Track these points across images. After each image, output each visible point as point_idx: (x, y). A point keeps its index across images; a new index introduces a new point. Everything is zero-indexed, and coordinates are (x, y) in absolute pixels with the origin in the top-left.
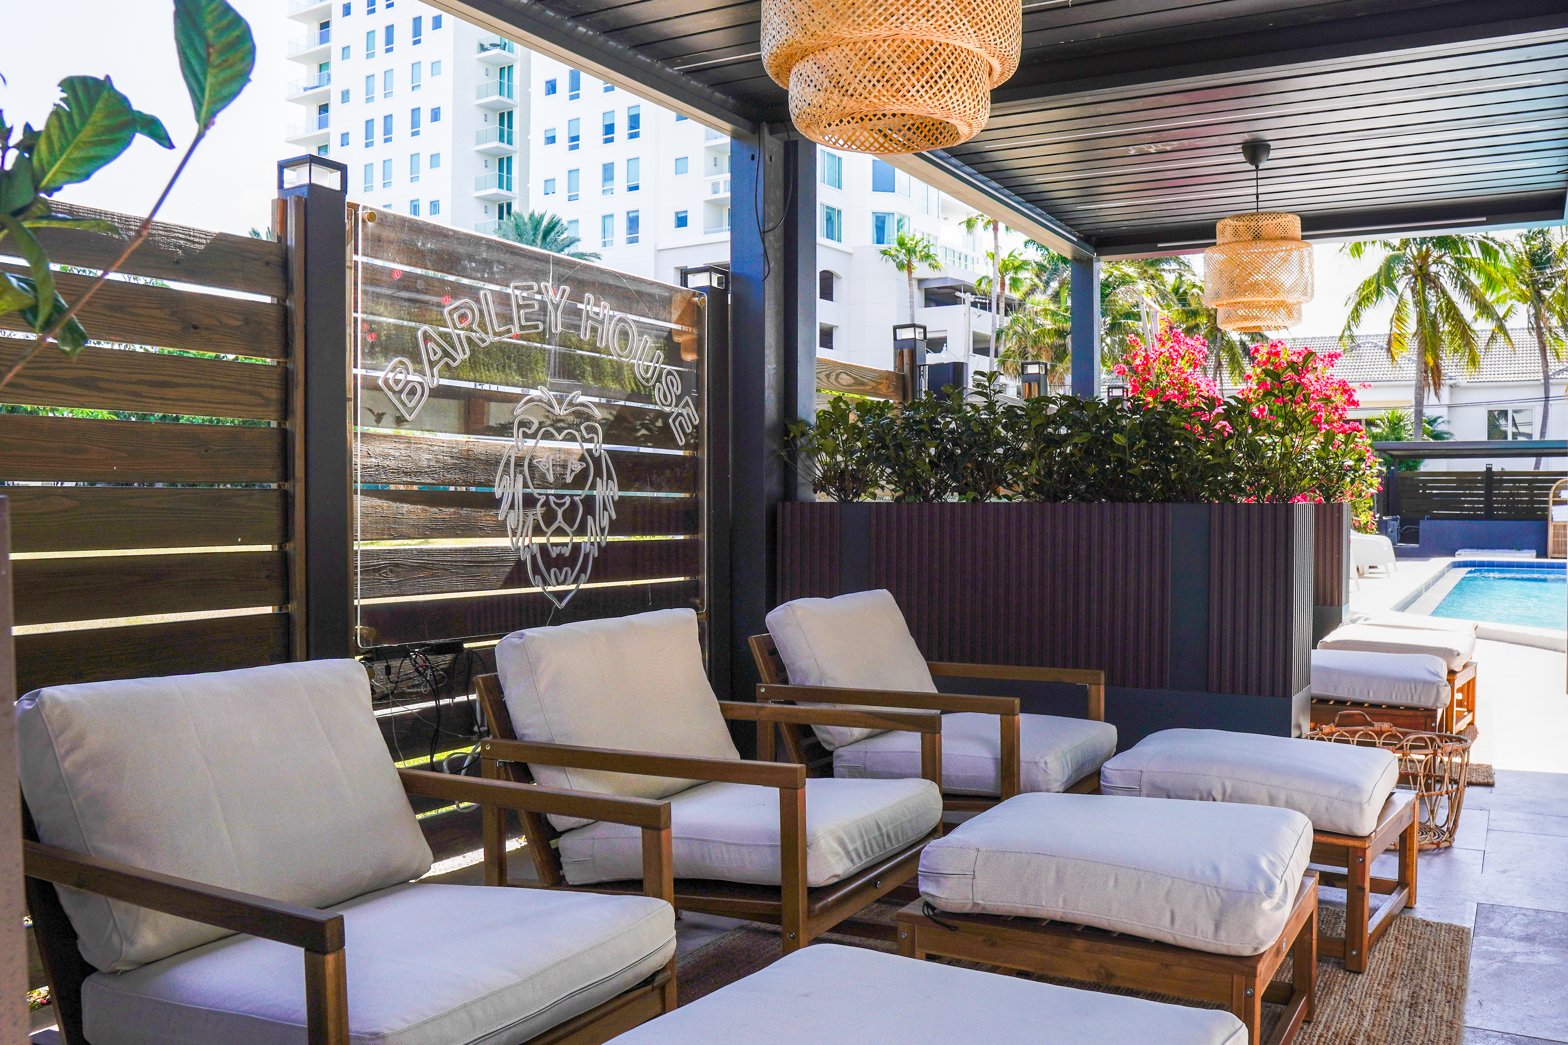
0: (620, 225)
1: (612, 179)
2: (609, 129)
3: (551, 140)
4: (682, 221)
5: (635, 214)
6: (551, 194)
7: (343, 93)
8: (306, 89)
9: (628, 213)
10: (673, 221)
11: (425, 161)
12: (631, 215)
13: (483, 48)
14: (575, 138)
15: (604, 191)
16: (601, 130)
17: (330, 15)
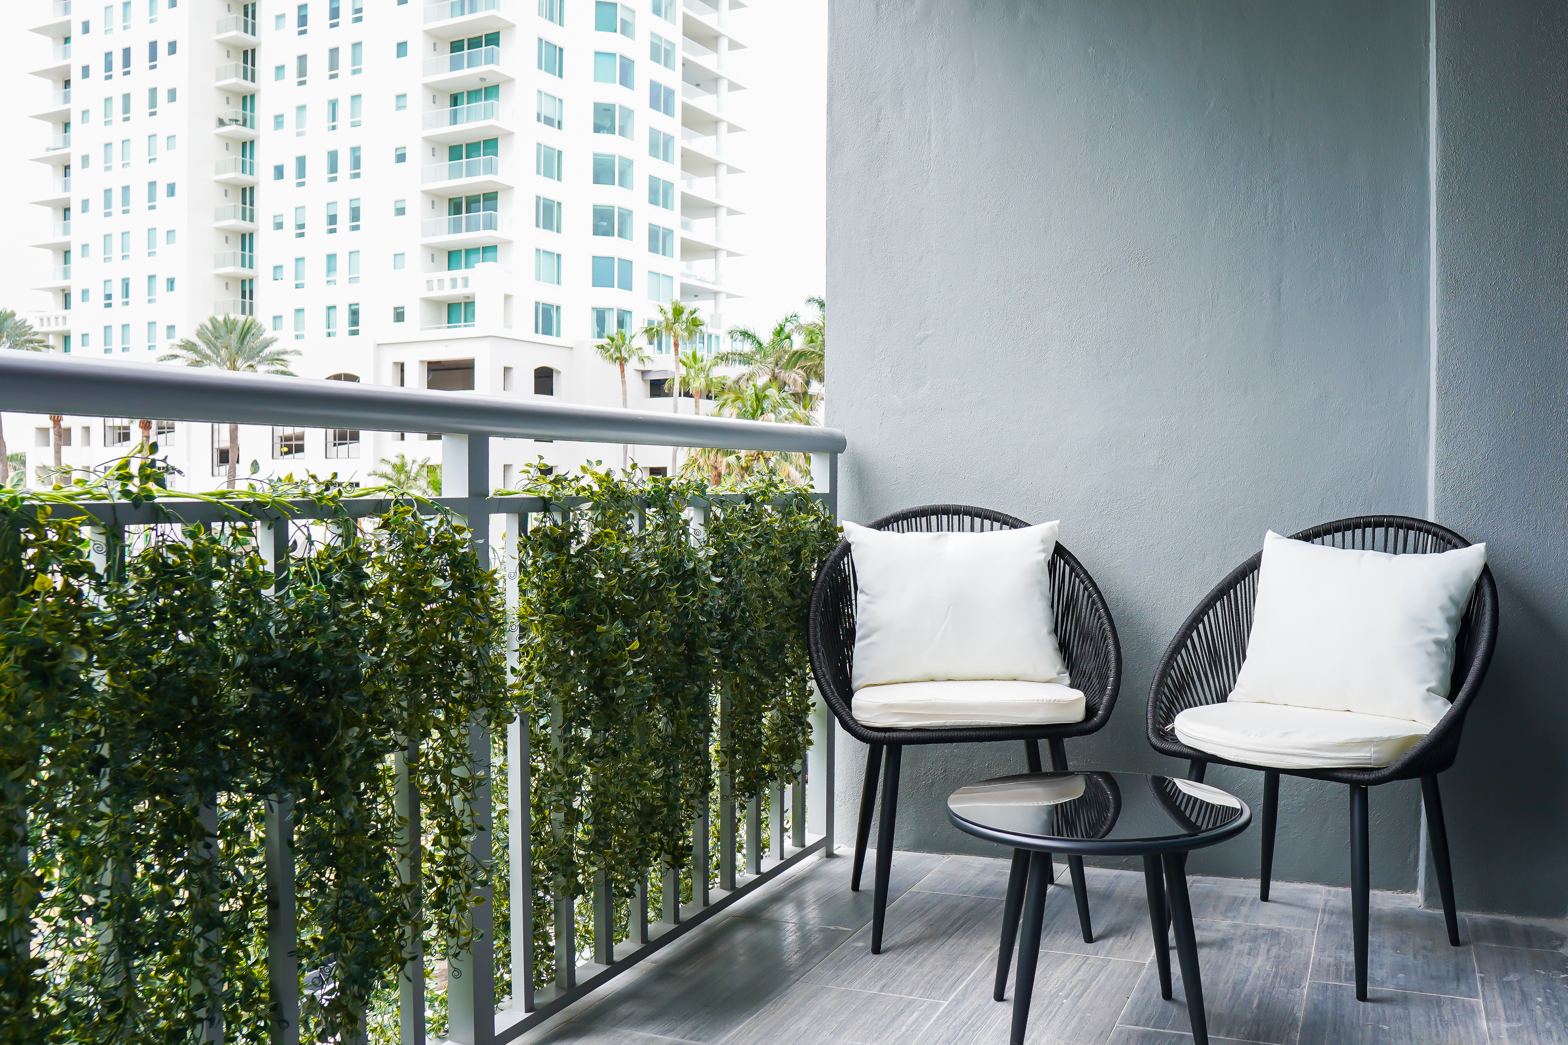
0: (342, 317)
1: (335, 270)
2: (333, 219)
3: (279, 226)
4: (399, 316)
5: (356, 307)
6: (279, 281)
7: (83, 157)
8: (48, 149)
9: (350, 305)
10: (391, 315)
11: (161, 236)
12: (353, 307)
13: (221, 122)
14: (302, 226)
15: (328, 282)
16: (324, 220)
17: (69, 75)
